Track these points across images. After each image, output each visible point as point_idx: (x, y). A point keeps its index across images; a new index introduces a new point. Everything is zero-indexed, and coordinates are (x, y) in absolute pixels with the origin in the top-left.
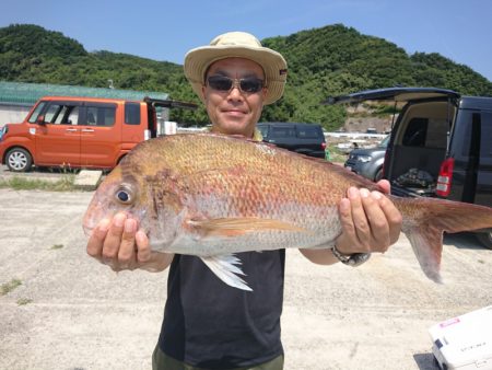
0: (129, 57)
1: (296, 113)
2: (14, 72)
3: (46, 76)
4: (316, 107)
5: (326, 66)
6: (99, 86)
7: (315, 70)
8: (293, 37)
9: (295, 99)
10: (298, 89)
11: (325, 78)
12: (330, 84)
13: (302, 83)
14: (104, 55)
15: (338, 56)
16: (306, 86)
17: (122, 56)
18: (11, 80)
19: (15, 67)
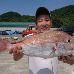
0: (28, 16)
1: (63, 24)
2: (9, 20)
3: (14, 21)
4: (68, 22)
5: (69, 14)
6: (24, 22)
7: (67, 15)
8: (61, 8)
9: (63, 21)
10: (63, 19)
11: (70, 16)
12: (71, 17)
13: (64, 18)
14: (24, 16)
15: (72, 11)
16: (65, 18)
17: (27, 16)
18: (8, 22)
19: (9, 19)
